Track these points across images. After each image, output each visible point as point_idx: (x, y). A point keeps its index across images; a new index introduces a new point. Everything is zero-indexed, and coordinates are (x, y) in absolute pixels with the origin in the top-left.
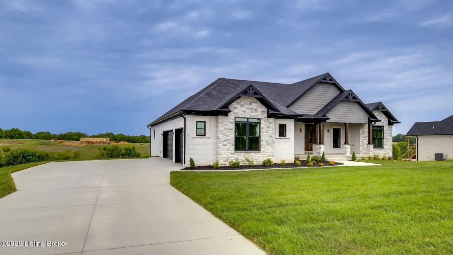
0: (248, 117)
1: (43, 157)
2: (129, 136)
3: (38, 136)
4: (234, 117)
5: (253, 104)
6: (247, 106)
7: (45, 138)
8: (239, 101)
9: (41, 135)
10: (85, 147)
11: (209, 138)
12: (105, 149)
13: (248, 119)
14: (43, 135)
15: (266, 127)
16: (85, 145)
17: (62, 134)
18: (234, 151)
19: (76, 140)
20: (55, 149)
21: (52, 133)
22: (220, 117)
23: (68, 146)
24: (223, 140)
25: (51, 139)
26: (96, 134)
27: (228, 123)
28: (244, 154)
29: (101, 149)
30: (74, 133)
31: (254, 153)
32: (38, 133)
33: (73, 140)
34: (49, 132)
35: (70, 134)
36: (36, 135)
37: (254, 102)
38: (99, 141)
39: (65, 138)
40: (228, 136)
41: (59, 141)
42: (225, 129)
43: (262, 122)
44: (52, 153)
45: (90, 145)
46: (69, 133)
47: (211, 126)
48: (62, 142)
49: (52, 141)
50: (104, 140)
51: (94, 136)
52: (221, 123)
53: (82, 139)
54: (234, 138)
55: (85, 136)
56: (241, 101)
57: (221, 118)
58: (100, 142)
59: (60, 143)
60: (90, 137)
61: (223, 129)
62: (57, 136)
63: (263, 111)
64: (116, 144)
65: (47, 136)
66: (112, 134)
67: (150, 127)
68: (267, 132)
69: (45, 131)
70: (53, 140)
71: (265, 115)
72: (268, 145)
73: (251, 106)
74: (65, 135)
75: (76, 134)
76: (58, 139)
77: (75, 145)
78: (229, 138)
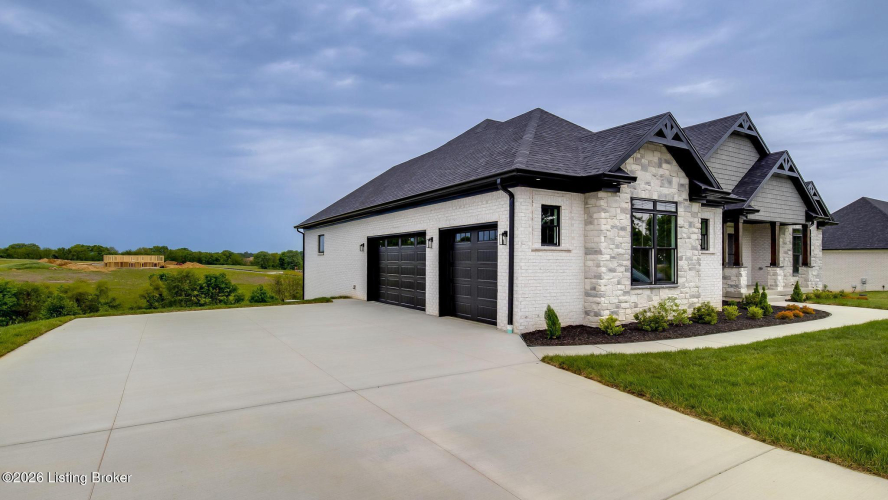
0: (655, 197)
1: (28, 294)
2: (200, 252)
3: (11, 251)
4: (629, 196)
5: (665, 166)
6: (653, 170)
7: (28, 256)
8: (639, 156)
9: (20, 251)
10: (114, 273)
11: (569, 251)
12: (161, 277)
13: (655, 202)
14: (23, 250)
15: (686, 225)
16: (113, 268)
17: (64, 249)
18: (629, 287)
19: (93, 259)
20: (51, 278)
21: (42, 246)
22: (601, 194)
23: (78, 271)
24: (608, 257)
25: (41, 258)
26: (134, 249)
27: (619, 211)
28: (648, 292)
29: (155, 278)
30: (88, 247)
31: (667, 291)
32: (12, 247)
33: (86, 260)
34: (34, 245)
35: (79, 249)
36: (7, 250)
37: (667, 162)
38: (143, 261)
39: (70, 256)
40: (617, 247)
41: (59, 261)
42: (613, 227)
43: (681, 211)
44: (47, 287)
45: (124, 269)
46: (77, 246)
47: (571, 218)
48: (65, 264)
49: (44, 261)
50: (154, 259)
51: (129, 253)
52: (606, 211)
53: (108, 259)
54: (630, 252)
55: (111, 252)
56: (642, 157)
57: (603, 198)
58: (145, 264)
59: (60, 265)
60: (123, 254)
61: (609, 227)
62: (53, 253)
63: (682, 185)
64: (177, 266)
65: (32, 253)
66: (165, 248)
67: (302, 230)
68: (689, 238)
69: (26, 243)
70: (46, 260)
71: (685, 195)
72: (690, 269)
73: (661, 171)
74: (70, 251)
75: (92, 249)
76: (56, 257)
77: (92, 269)
78: (620, 251)
